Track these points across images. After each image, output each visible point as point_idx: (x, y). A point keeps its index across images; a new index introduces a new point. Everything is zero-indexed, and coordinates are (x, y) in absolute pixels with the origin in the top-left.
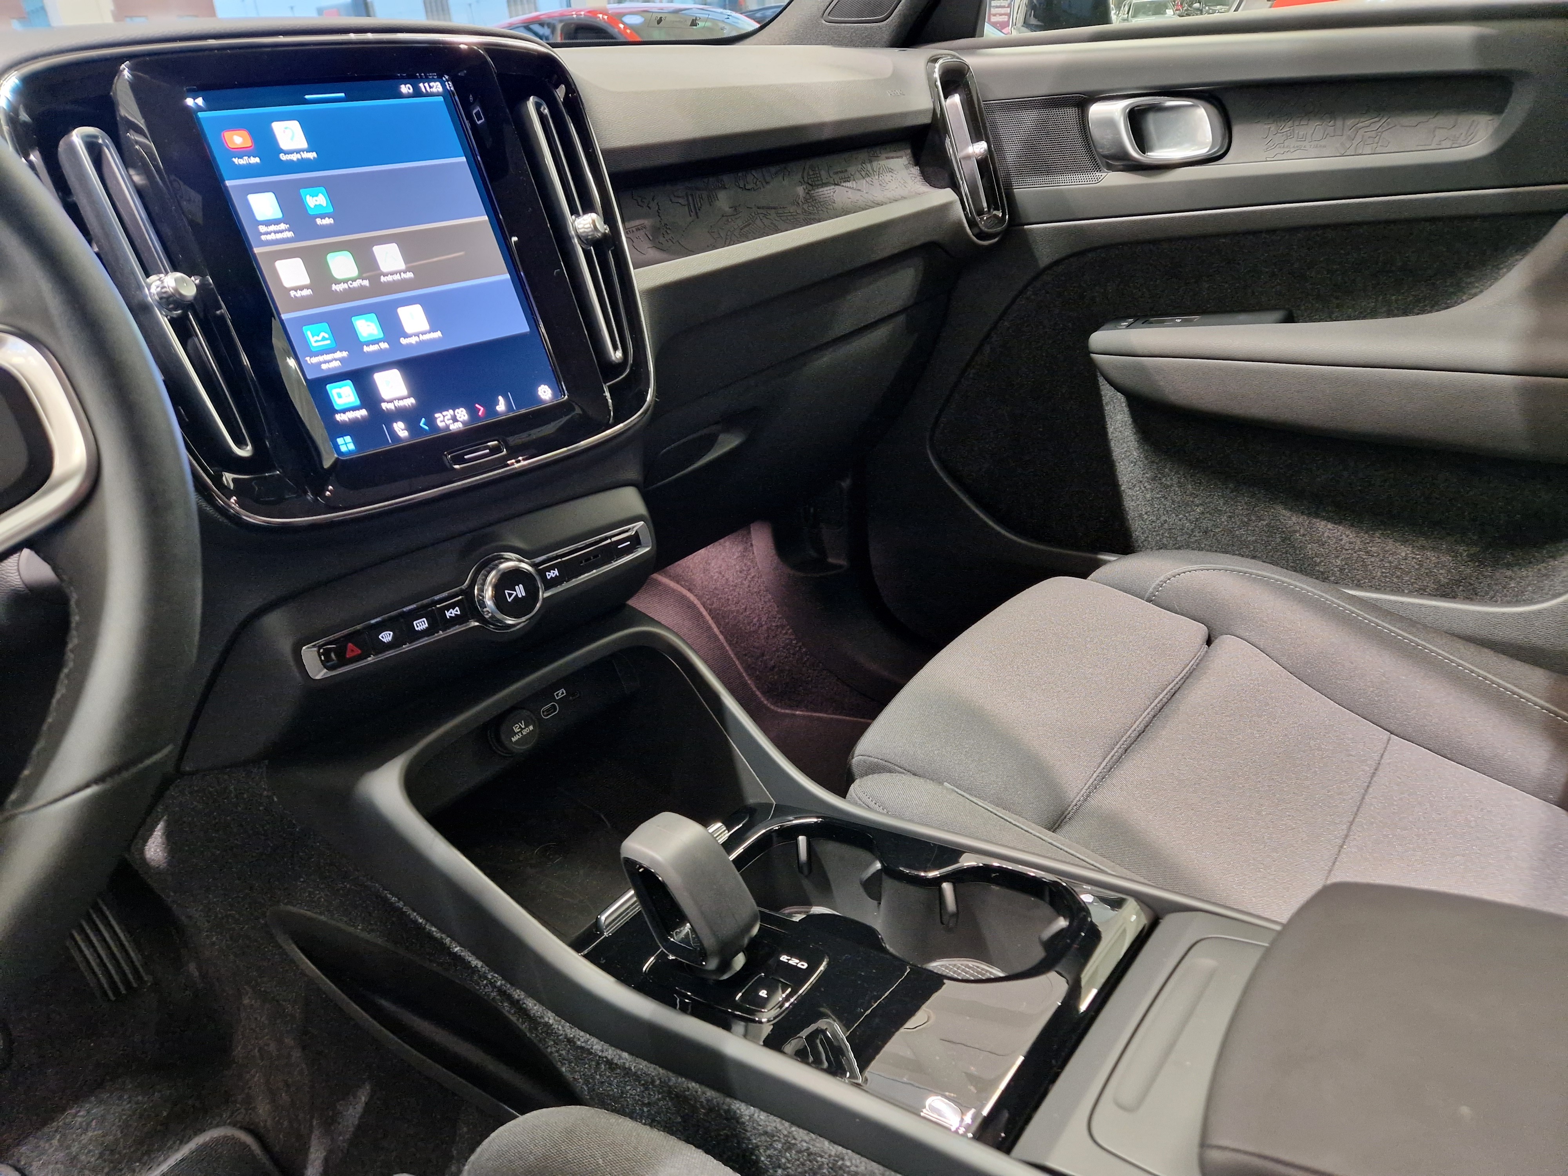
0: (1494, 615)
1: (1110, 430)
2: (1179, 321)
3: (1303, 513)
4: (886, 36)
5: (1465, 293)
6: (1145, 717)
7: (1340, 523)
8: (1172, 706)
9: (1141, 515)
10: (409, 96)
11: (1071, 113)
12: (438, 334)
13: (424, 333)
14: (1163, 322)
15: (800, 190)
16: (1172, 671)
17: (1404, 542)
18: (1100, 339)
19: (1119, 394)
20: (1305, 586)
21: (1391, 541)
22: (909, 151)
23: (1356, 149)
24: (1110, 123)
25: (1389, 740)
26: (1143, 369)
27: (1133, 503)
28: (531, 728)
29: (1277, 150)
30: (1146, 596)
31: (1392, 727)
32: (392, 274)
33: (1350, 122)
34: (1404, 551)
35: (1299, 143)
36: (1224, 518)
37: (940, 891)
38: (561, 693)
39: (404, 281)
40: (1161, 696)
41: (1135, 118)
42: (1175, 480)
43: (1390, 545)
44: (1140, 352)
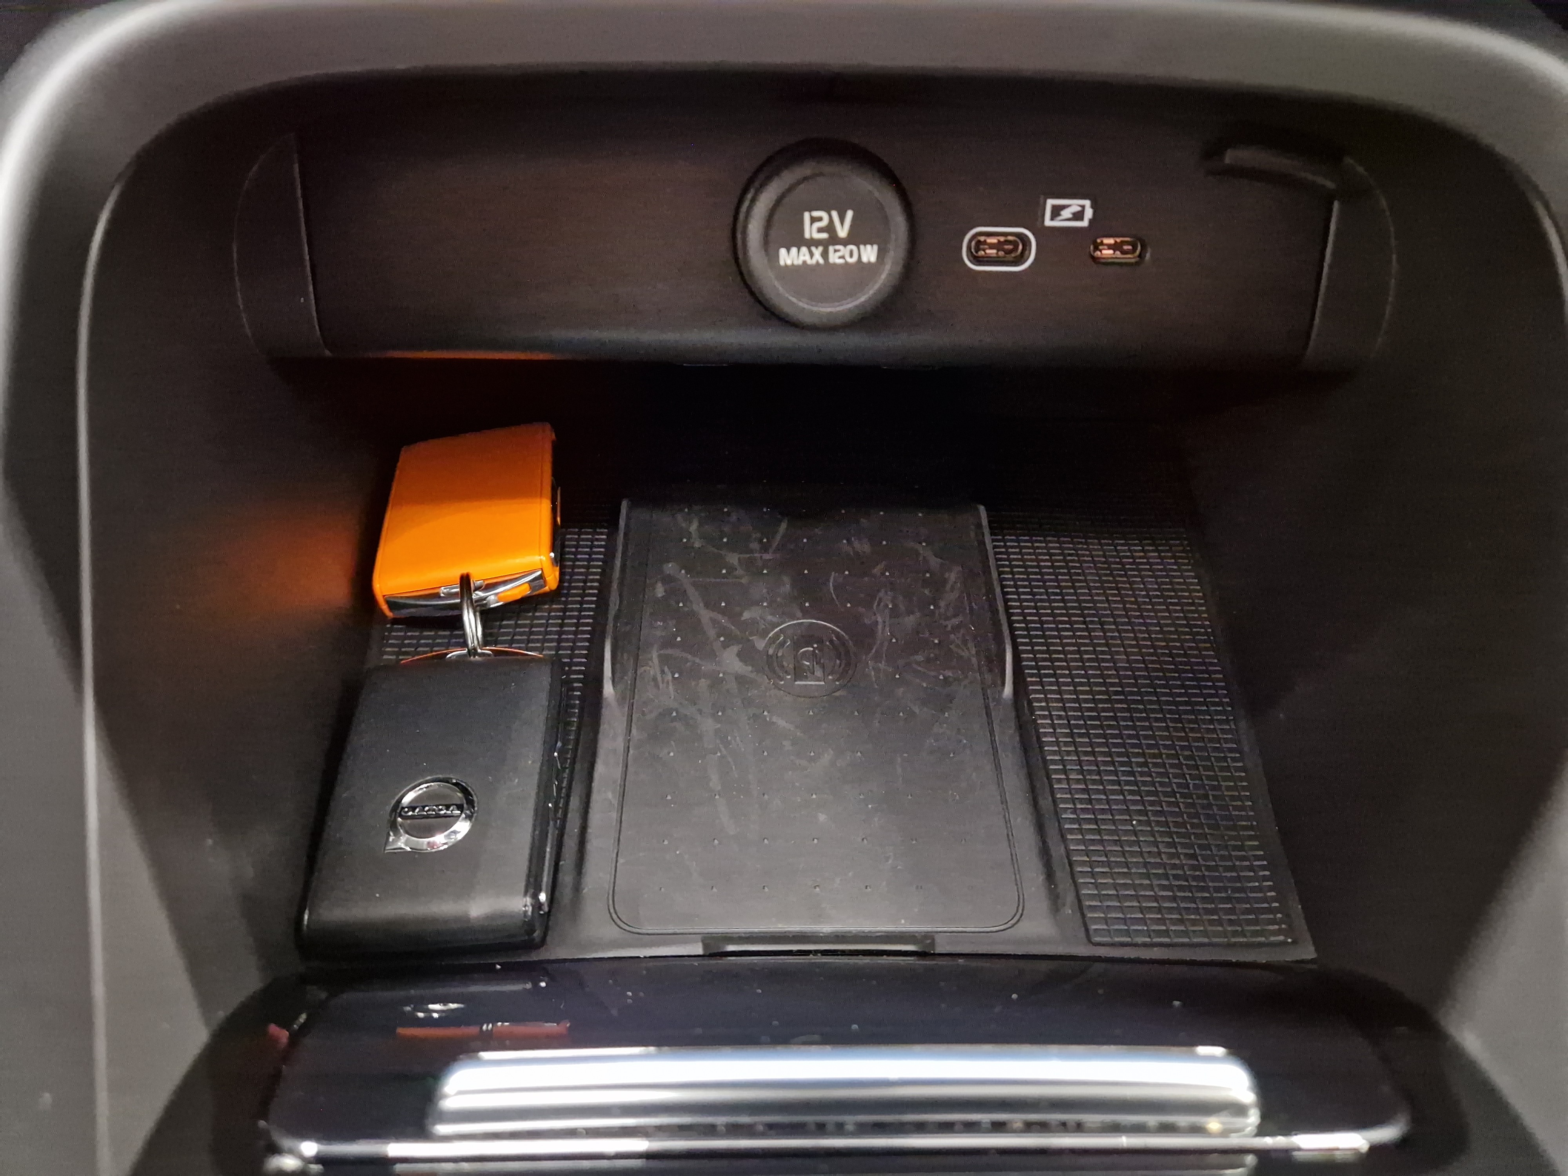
28: (869, 254)
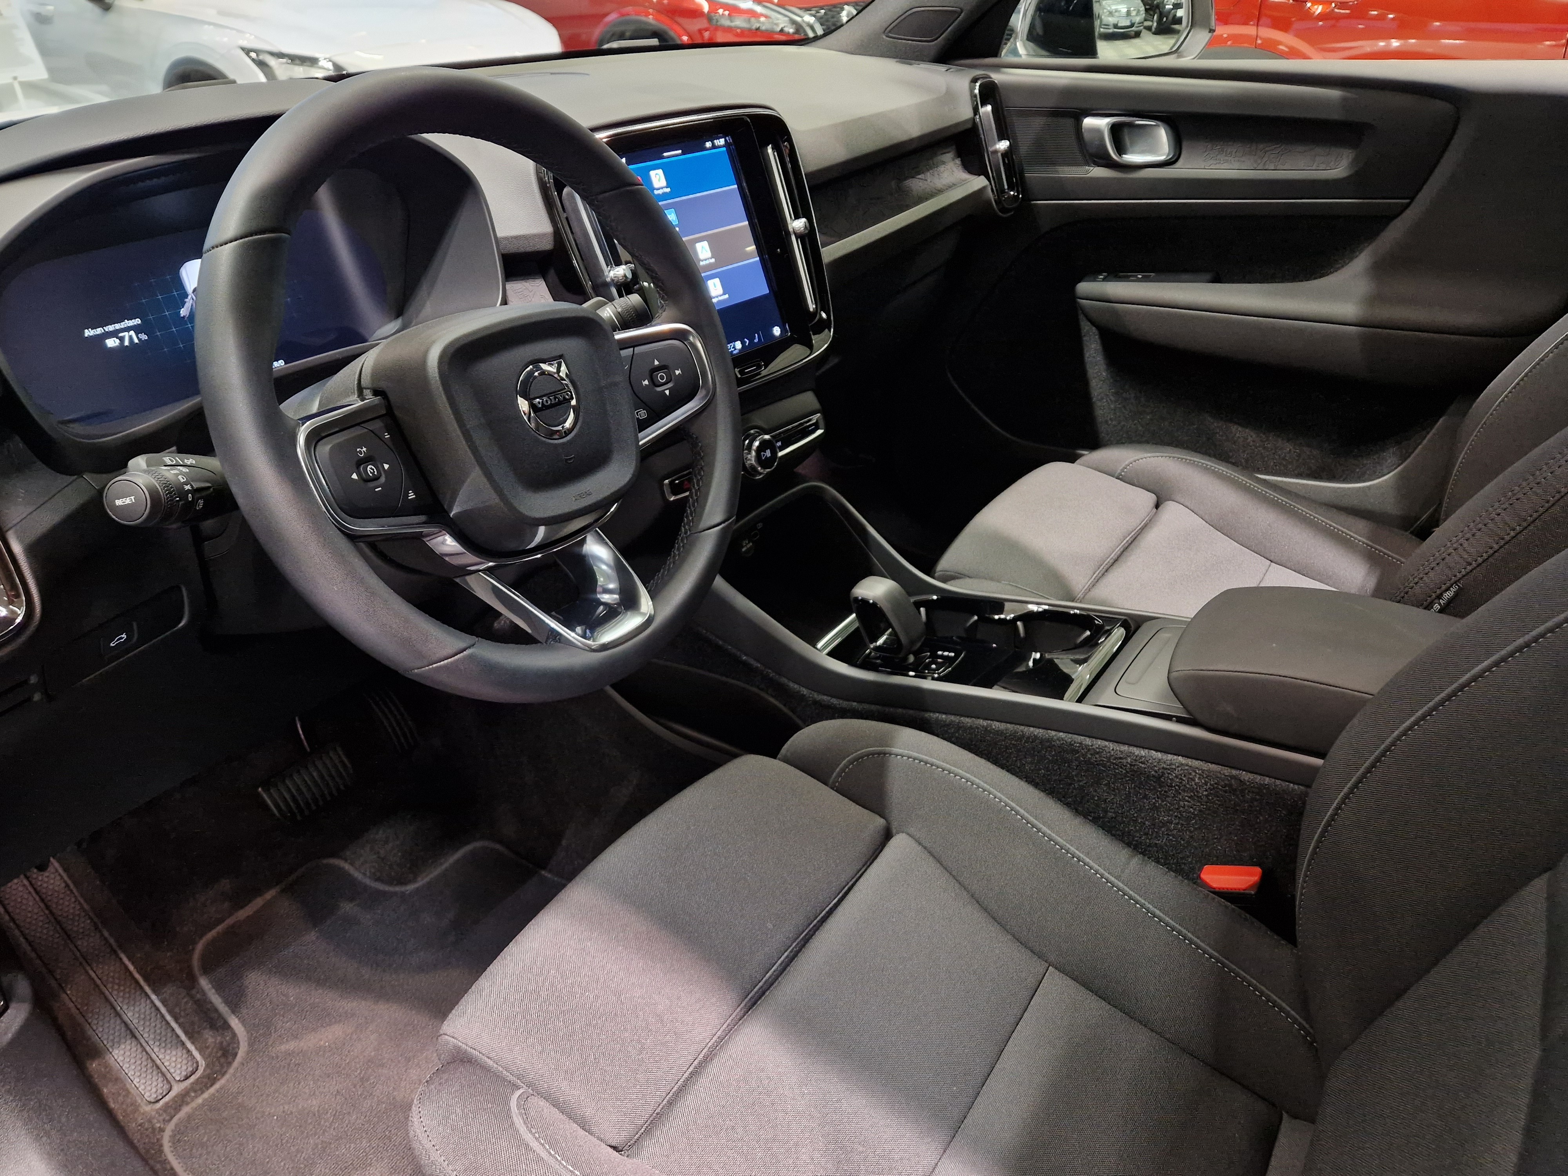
0: (1344, 489)
1: (1087, 355)
2: (1140, 276)
3: (1222, 419)
4: (933, 53)
5: (1332, 267)
6: (1118, 551)
7: (1247, 428)
8: (1135, 543)
9: (1106, 422)
10: (710, 149)
11: (1069, 122)
12: (727, 296)
13: (721, 296)
14: (1129, 277)
15: (893, 184)
16: (1134, 522)
17: (1288, 440)
18: (1084, 287)
19: (1094, 328)
20: (1221, 468)
21: (1280, 440)
22: (954, 147)
23: (1264, 164)
24: (1098, 131)
25: (1270, 566)
26: (1115, 312)
27: (1101, 412)
28: (751, 544)
29: (1212, 161)
30: (1116, 475)
31: (1272, 558)
32: (705, 260)
33: (1261, 146)
34: (1289, 447)
35: (1227, 158)
36: (1166, 423)
37: (1017, 628)
38: (760, 525)
39: (710, 264)
40: (1128, 538)
41: (1115, 130)
42: (1133, 395)
43: (1280, 443)
44: (1113, 299)
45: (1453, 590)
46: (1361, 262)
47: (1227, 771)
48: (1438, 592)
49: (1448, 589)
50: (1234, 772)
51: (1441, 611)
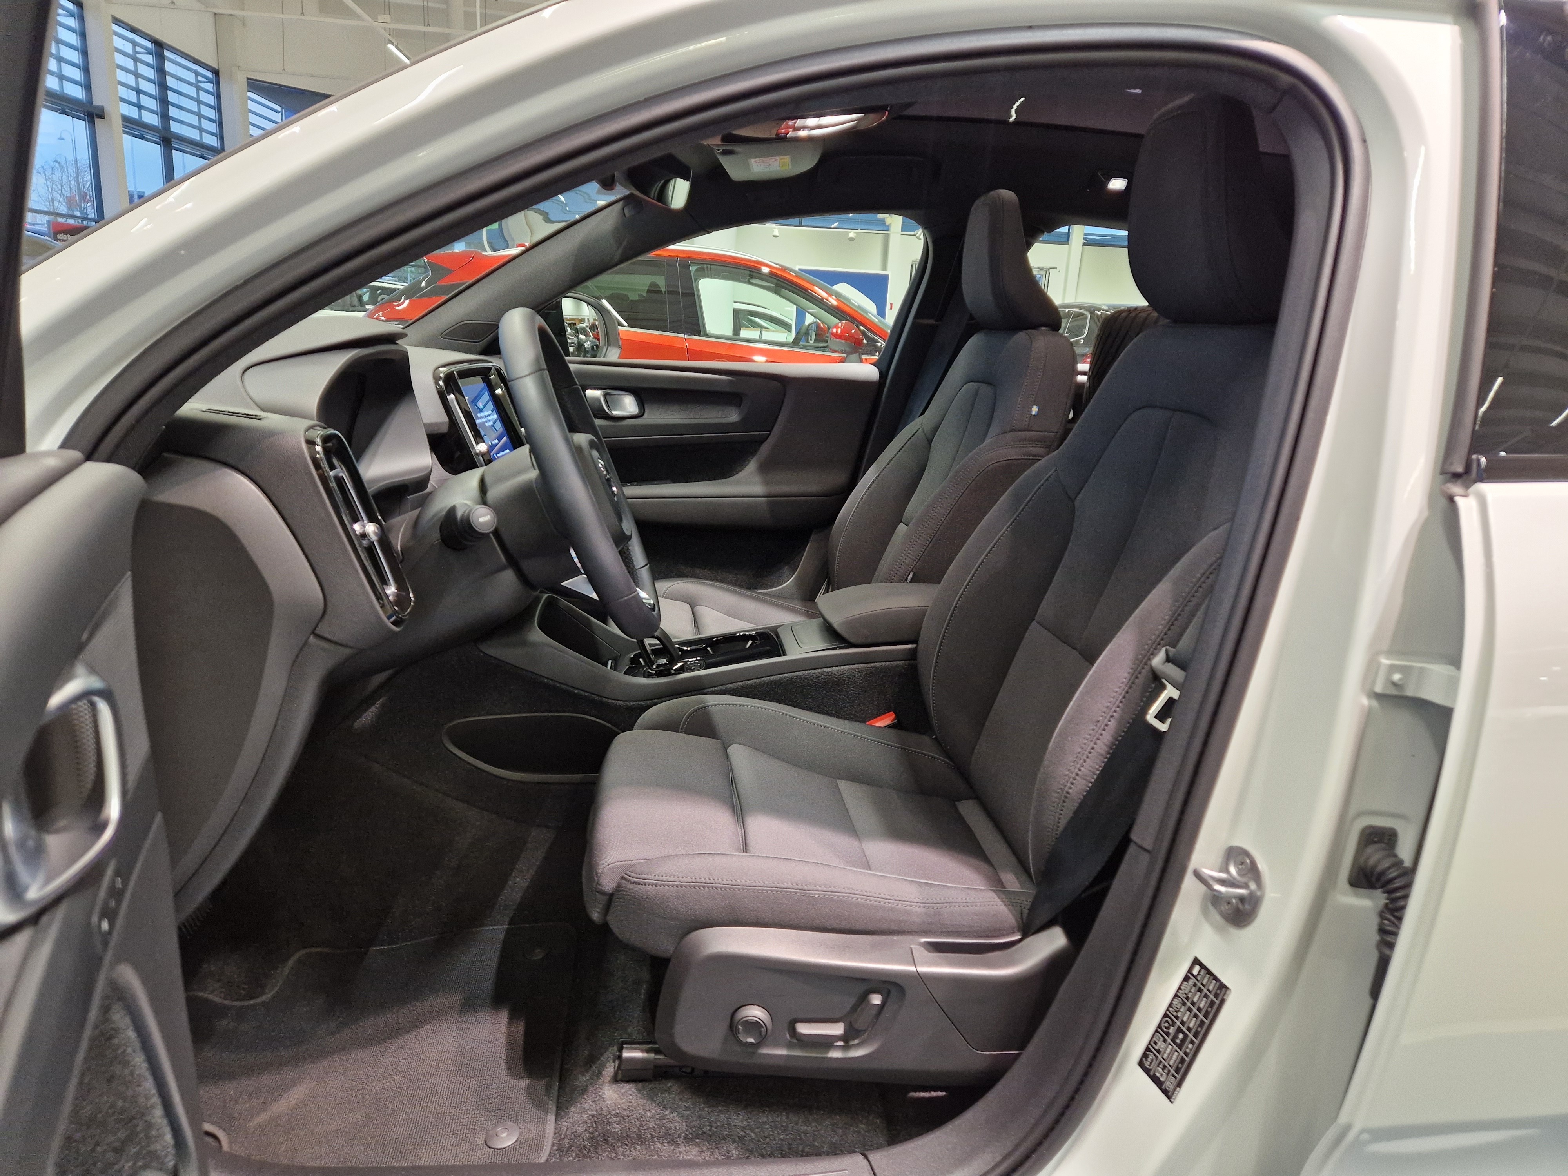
5: (734, 471)
23: (693, 416)
24: (596, 398)
29: (663, 414)
33: (689, 406)
35: (672, 413)
41: (606, 397)
45: (912, 573)
46: (751, 467)
47: (869, 665)
48: (905, 577)
49: (909, 575)
50: (872, 665)
51: (911, 582)
